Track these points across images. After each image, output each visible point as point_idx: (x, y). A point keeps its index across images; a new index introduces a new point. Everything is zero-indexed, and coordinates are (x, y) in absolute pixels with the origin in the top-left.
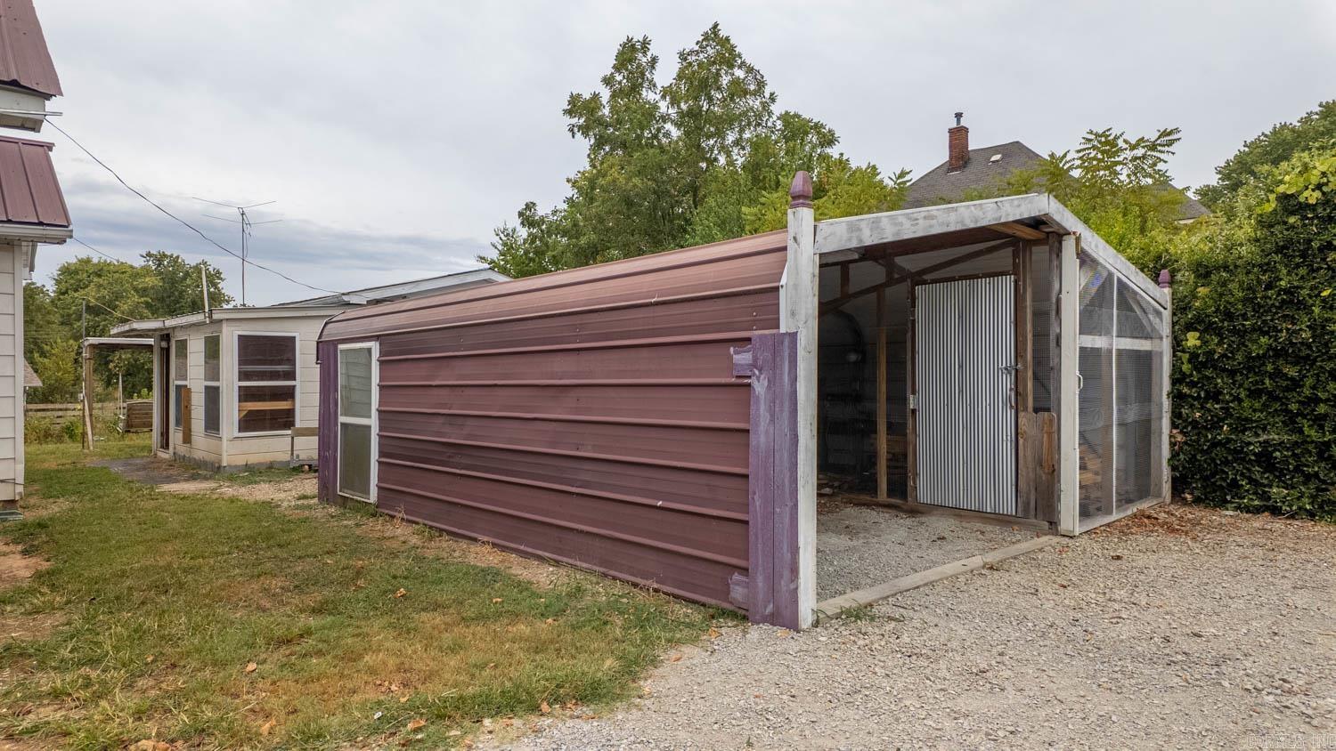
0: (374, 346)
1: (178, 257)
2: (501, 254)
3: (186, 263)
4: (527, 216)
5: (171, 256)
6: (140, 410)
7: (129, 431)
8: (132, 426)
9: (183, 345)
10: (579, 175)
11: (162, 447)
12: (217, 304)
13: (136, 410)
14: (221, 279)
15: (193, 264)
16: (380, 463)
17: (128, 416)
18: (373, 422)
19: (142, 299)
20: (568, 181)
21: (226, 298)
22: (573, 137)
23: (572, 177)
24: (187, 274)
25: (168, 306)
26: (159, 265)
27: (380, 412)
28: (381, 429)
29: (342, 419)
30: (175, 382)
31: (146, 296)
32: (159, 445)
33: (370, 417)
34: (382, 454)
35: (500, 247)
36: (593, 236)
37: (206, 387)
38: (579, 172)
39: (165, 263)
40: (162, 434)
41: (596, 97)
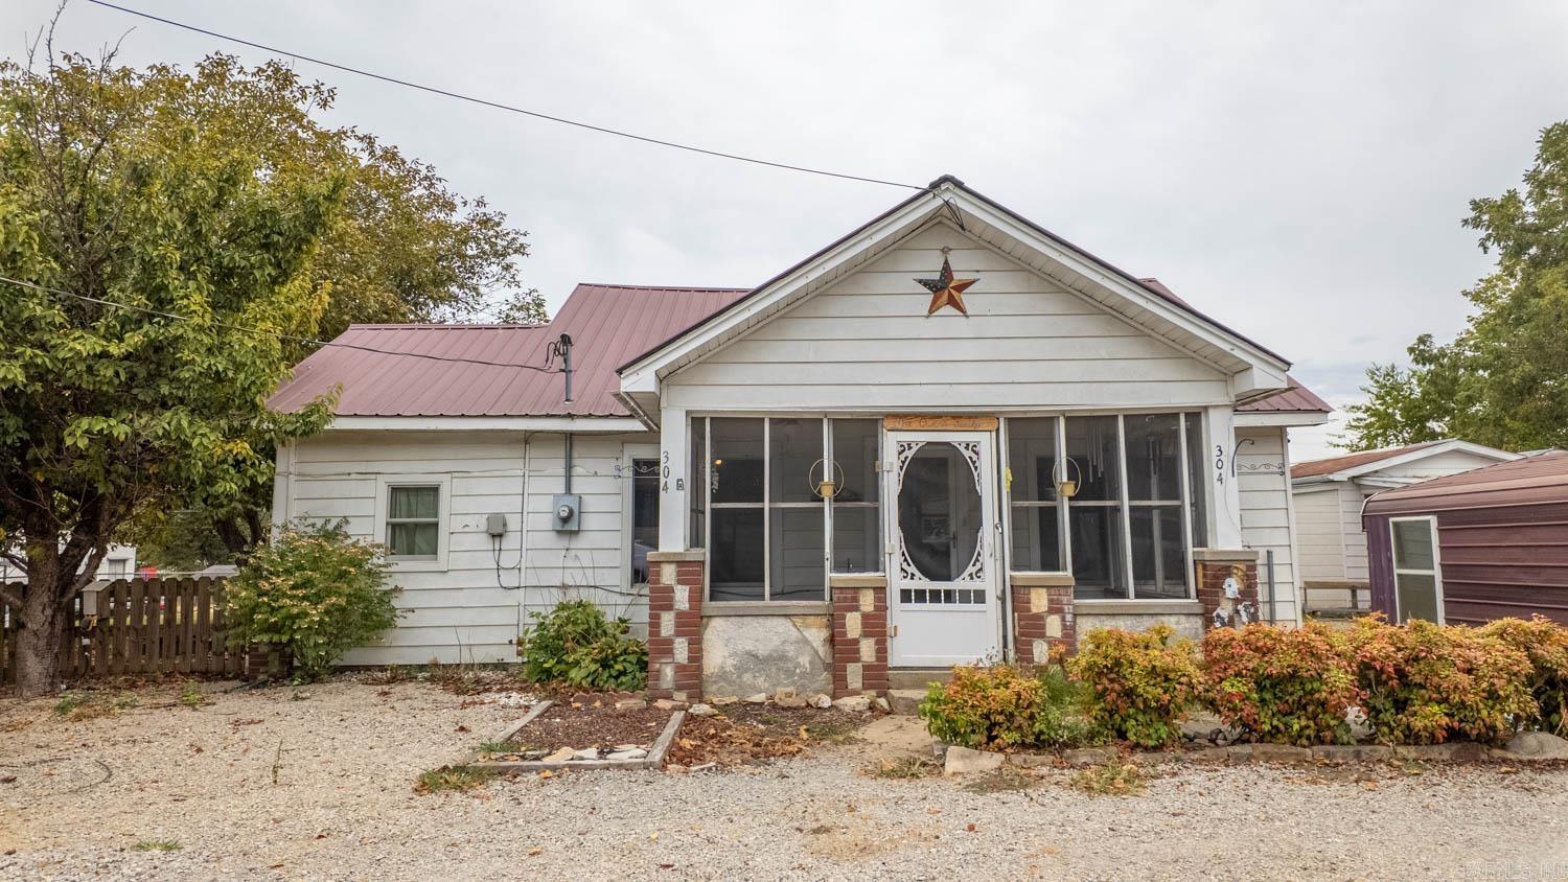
0: (1433, 520)
2: (1378, 398)
4: (1421, 352)
10: (1483, 285)
16: (1445, 602)
18: (1437, 573)
20: (1465, 294)
22: (1485, 252)
23: (1470, 289)
27: (1442, 565)
28: (1444, 577)
29: (1396, 571)
33: (1433, 568)
34: (1446, 594)
35: (1375, 390)
36: (1528, 367)
38: (1481, 280)
41: (1512, 197)
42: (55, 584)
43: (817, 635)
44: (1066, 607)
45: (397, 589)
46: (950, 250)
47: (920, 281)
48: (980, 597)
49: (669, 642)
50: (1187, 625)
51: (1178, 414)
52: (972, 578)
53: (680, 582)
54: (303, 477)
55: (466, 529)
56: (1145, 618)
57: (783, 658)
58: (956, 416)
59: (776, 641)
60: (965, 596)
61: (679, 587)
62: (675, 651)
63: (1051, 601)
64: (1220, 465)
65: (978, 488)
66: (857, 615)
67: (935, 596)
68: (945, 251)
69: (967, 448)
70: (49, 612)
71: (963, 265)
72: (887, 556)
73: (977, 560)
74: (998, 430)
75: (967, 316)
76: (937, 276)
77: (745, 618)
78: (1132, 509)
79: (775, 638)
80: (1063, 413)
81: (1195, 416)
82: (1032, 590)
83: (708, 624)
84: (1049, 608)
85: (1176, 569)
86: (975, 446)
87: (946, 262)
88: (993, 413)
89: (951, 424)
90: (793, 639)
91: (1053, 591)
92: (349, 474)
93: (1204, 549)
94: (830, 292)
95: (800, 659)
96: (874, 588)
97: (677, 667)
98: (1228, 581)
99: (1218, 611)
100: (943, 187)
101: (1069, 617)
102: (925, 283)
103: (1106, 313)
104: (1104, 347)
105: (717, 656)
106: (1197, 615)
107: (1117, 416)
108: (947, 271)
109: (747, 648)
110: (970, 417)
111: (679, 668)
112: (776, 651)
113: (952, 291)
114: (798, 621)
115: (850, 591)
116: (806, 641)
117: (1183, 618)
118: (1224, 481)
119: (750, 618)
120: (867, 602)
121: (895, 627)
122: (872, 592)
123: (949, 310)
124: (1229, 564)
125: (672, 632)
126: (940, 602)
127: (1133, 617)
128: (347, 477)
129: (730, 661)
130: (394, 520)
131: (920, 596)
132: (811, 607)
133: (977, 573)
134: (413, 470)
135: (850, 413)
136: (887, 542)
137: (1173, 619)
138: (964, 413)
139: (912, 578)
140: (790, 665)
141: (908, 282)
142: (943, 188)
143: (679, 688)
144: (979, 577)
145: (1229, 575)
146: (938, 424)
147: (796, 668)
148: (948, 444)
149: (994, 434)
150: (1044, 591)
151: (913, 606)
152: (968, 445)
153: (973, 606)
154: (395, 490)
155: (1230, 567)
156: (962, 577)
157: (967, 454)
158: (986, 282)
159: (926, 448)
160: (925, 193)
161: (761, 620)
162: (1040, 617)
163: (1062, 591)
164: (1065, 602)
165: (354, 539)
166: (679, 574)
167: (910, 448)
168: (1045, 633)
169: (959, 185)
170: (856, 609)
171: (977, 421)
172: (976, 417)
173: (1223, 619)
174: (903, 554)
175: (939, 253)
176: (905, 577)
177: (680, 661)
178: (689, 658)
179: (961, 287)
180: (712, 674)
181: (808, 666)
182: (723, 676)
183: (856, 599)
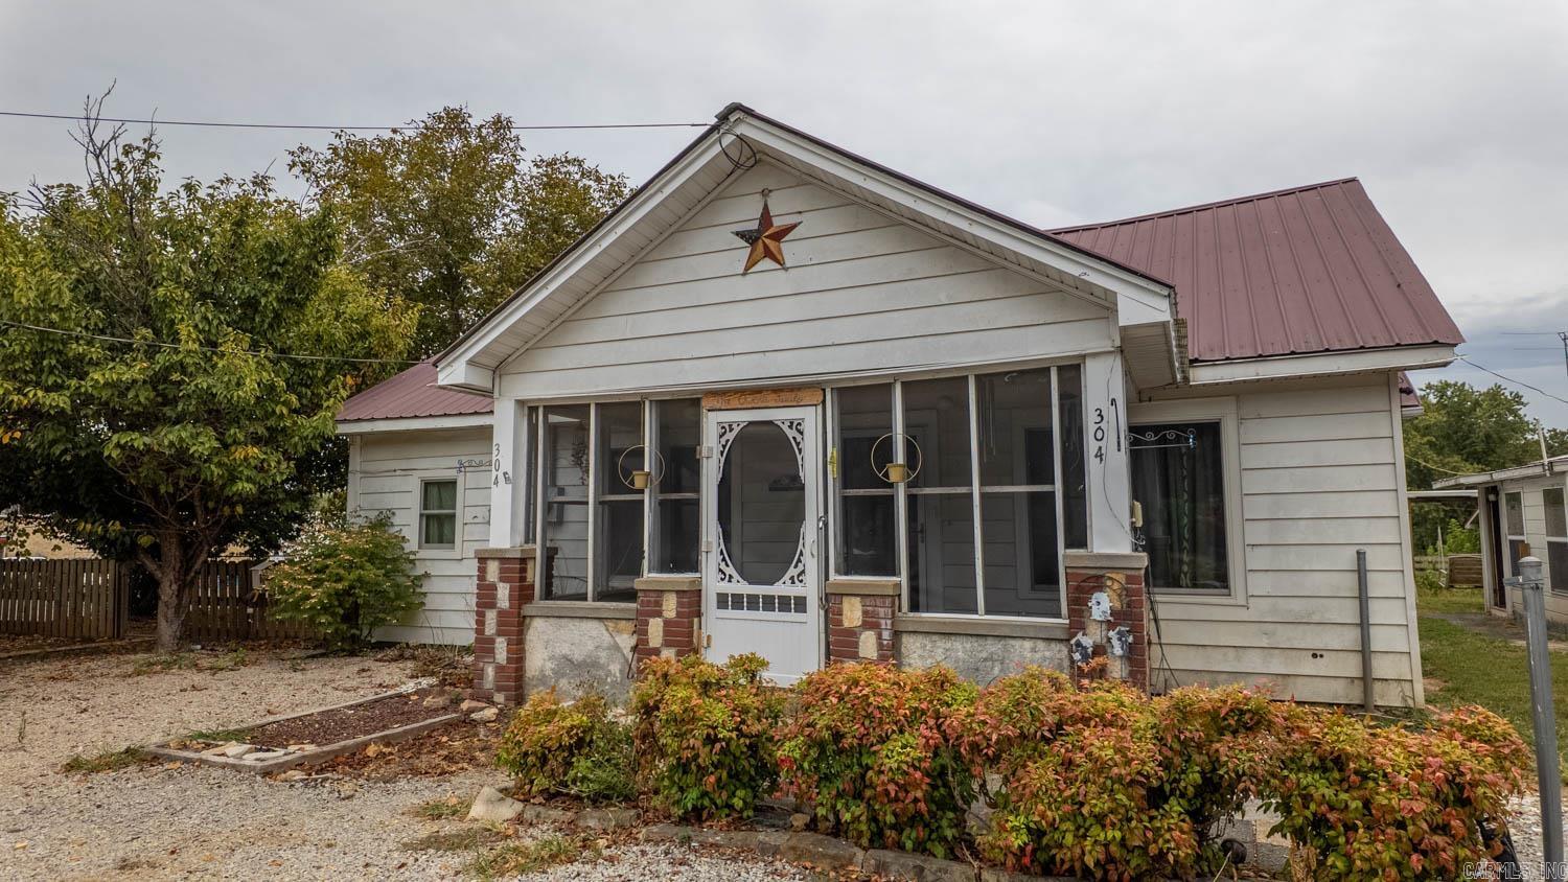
1: (1463, 384)
3: (1475, 390)
5: (1455, 385)
6: (1463, 565)
7: (1452, 587)
8: (1456, 582)
9: (1515, 499)
11: (1496, 604)
12: (1519, 435)
13: (1458, 565)
14: (1522, 404)
15: (1484, 390)
17: (1451, 571)
19: (1425, 439)
21: (1531, 426)
24: (1477, 404)
25: (1456, 444)
26: (1441, 397)
30: (1507, 537)
31: (1428, 435)
32: (1492, 603)
37: (1550, 543)
39: (1449, 393)
40: (1495, 591)
42: (178, 565)
43: (626, 641)
44: (883, 622)
45: (427, 575)
46: (770, 191)
47: (737, 234)
48: (801, 604)
49: (492, 641)
50: (1047, 654)
51: (1048, 369)
52: (793, 583)
53: (502, 580)
54: (366, 474)
55: (476, 520)
56: (990, 641)
57: (595, 664)
58: (777, 390)
59: (590, 646)
60: (785, 604)
61: (501, 584)
62: (496, 651)
63: (865, 613)
64: (1099, 436)
65: (801, 474)
66: (659, 620)
67: (753, 602)
68: (765, 193)
69: (790, 427)
70: (175, 587)
71: (783, 208)
72: (704, 554)
73: (799, 561)
74: (824, 402)
75: (786, 269)
76: (754, 225)
77: (563, 620)
78: (983, 496)
79: (589, 643)
80: (896, 377)
81: (1071, 370)
82: (845, 599)
83: (530, 624)
84: (864, 621)
85: (1045, 575)
86: (799, 424)
87: (766, 208)
88: (819, 383)
89: (771, 399)
90: (605, 645)
91: (868, 601)
92: (395, 471)
93: (1081, 551)
94: (646, 259)
95: (611, 667)
96: (677, 592)
97: (496, 667)
98: (1097, 596)
99: (1079, 636)
100: (732, 118)
101: (886, 635)
102: (741, 235)
103: (949, 245)
104: (942, 290)
105: (537, 660)
106: (1062, 640)
107: (967, 377)
108: (766, 218)
109: (564, 652)
110: (792, 390)
111: (499, 669)
112: (590, 657)
113: (767, 241)
114: (611, 624)
115: (652, 594)
116: (617, 648)
117: (1041, 645)
118: (1104, 457)
119: (566, 620)
120: (670, 607)
121: (709, 637)
122: (674, 595)
123: (767, 264)
124: (1100, 572)
125: (493, 631)
126: (758, 610)
127: (974, 639)
128: (394, 473)
129: (549, 665)
130: (426, 512)
131: (738, 602)
132: (623, 610)
133: (799, 576)
134: (439, 466)
135: (672, 393)
136: (704, 539)
137: (1028, 644)
138: (783, 385)
139: (730, 581)
140: (602, 673)
141: (725, 237)
142: (732, 120)
143: (499, 689)
144: (801, 581)
145: (1101, 588)
146: (758, 400)
147: (607, 676)
148: (770, 423)
149: (820, 408)
150: (857, 601)
151: (730, 613)
152: (792, 423)
153: (793, 616)
154: (428, 485)
155: (1102, 576)
156: (782, 581)
157: (790, 434)
158: (810, 224)
159: (751, 428)
160: (714, 129)
161: (577, 622)
162: (852, 633)
163: (879, 601)
164: (882, 615)
165: (397, 529)
166: (502, 571)
167: (731, 430)
168: (857, 652)
169: (749, 112)
170: (659, 614)
171: (800, 394)
172: (799, 389)
173: (1085, 648)
174: (722, 553)
175: (758, 197)
176: (722, 579)
177: (499, 661)
178: (508, 658)
179: (779, 236)
180: (534, 676)
181: (618, 675)
182: (542, 679)
183: (659, 604)
